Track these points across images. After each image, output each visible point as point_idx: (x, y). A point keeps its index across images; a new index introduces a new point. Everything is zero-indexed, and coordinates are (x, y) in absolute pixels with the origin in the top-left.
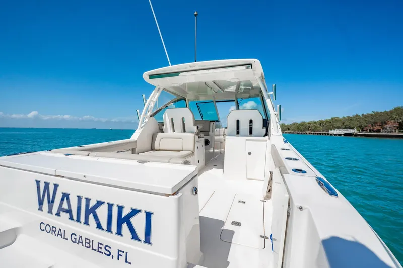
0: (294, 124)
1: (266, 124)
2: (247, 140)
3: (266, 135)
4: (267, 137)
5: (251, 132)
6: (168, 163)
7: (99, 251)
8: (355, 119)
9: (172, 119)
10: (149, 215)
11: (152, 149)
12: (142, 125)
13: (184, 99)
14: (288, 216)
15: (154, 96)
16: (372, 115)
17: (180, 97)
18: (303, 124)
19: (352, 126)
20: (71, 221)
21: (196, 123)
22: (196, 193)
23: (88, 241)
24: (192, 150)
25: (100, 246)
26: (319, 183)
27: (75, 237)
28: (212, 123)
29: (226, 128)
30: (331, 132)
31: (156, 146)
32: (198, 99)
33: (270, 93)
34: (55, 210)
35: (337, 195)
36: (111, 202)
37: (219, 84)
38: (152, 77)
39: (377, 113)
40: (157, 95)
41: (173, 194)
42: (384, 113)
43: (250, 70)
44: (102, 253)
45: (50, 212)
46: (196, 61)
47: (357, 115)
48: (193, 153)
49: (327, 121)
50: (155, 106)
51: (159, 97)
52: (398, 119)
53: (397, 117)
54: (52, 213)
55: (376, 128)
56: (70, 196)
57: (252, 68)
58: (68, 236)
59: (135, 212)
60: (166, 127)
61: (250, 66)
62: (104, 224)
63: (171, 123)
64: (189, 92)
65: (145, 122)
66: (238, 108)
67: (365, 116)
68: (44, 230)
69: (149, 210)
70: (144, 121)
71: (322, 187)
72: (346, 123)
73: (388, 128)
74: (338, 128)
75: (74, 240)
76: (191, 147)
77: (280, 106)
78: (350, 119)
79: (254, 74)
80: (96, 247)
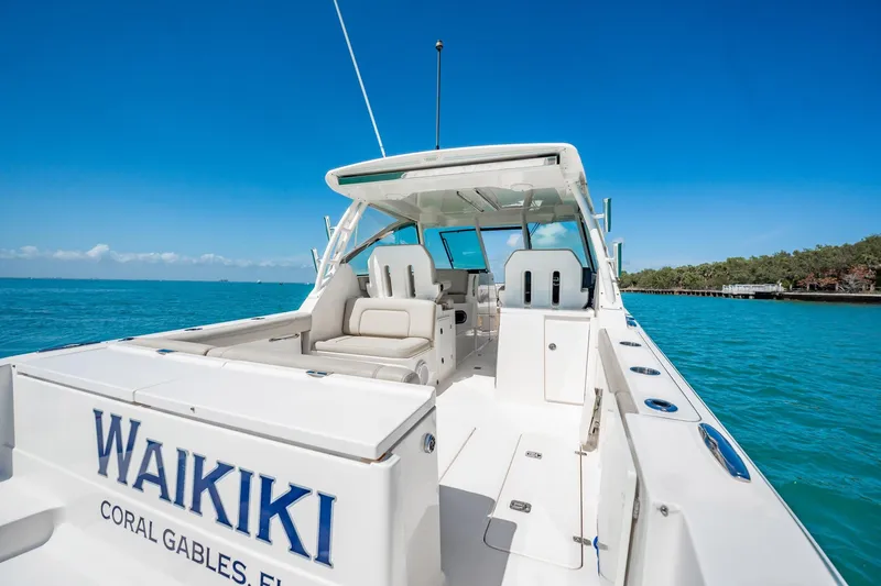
0: (646, 272)
1: (589, 279)
2: (546, 317)
3: (590, 305)
4: (590, 312)
5: (556, 299)
6: (374, 377)
7: (220, 572)
8: (778, 262)
9: (387, 268)
10: (326, 502)
11: (345, 332)
12: (324, 281)
13: (413, 224)
14: (634, 521)
15: (350, 219)
16: (816, 253)
17: (405, 221)
18: (666, 272)
19: (772, 277)
20: (164, 502)
21: (438, 276)
22: (432, 449)
23: (198, 549)
24: (429, 335)
25: (224, 561)
26: (707, 441)
27: (173, 539)
28: (472, 276)
29: (503, 288)
30: (727, 289)
31: (353, 326)
32: (444, 226)
33: (598, 216)
34: (132, 476)
35: (746, 476)
36: (247, 468)
37: (490, 195)
38: (345, 180)
39: (829, 248)
40: (356, 217)
41: (379, 460)
42: (842, 249)
43: (555, 167)
44: (228, 576)
45: (122, 480)
46: (438, 148)
47: (784, 254)
48: (430, 343)
49: (718, 267)
50: (351, 240)
51: (360, 222)
52: (873, 263)
53: (872, 257)
54: (125, 482)
55: (825, 282)
56: (163, 449)
57: (558, 163)
58: (158, 534)
59: (297, 493)
60: (375, 284)
61: (555, 157)
62: (233, 515)
63: (384, 278)
64: (424, 210)
65: (331, 276)
66: (529, 246)
67: (800, 256)
68: (108, 518)
69: (328, 492)
70: (329, 273)
71: (714, 454)
72: (760, 271)
73: (851, 282)
74: (742, 281)
75: (170, 545)
76: (426, 329)
77: (620, 245)
78: (768, 262)
79: (564, 175)
80: (214, 562)
